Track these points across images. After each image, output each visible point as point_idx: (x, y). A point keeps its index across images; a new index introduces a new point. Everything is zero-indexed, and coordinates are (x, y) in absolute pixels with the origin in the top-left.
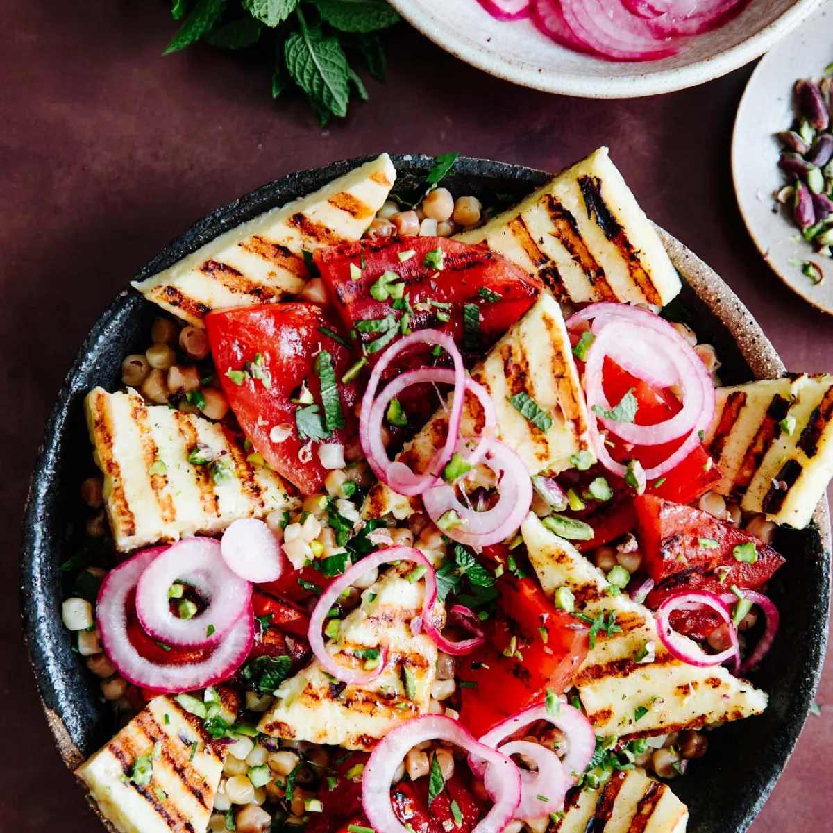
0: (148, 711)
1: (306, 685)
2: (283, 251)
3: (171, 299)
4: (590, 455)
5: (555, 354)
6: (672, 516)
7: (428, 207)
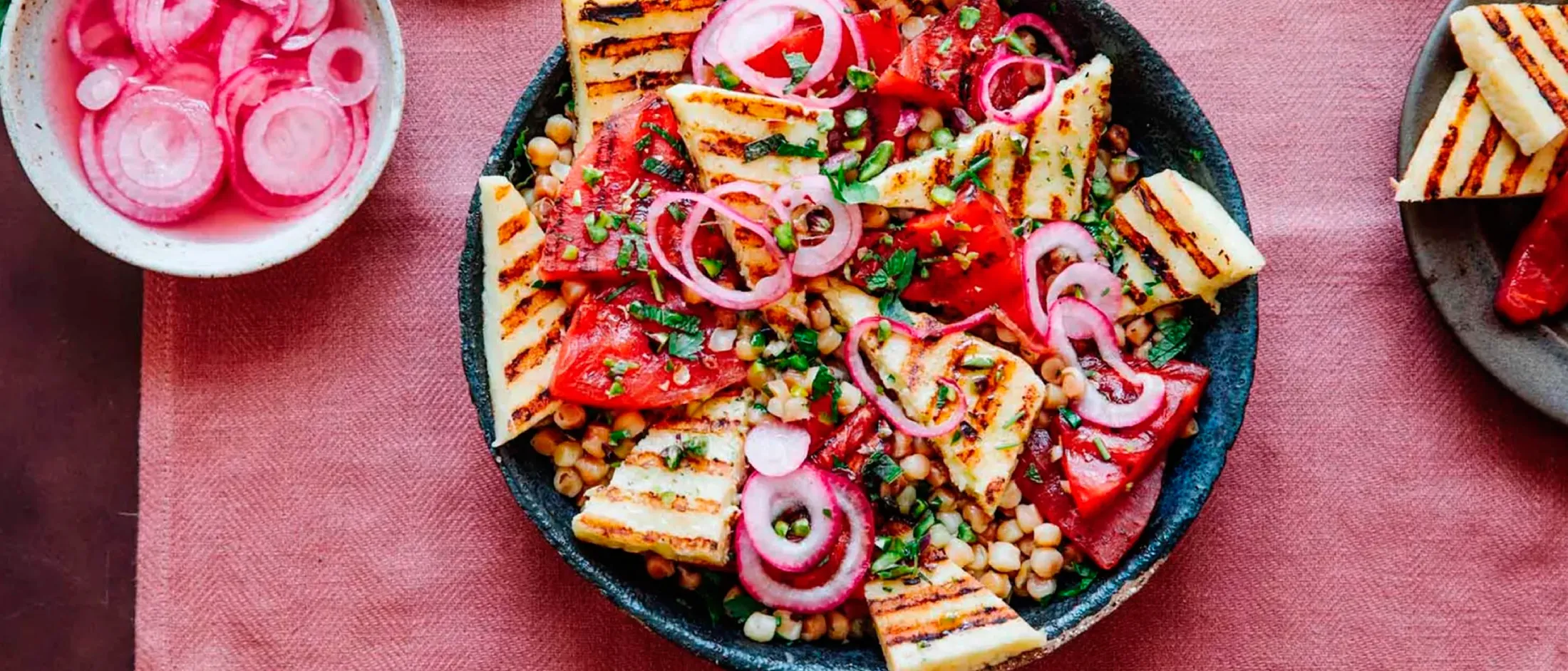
0: (872, 602)
1: (958, 458)
2: (524, 305)
3: (524, 418)
4: (824, 114)
5: (724, 105)
6: (906, 66)
7: (539, 162)
